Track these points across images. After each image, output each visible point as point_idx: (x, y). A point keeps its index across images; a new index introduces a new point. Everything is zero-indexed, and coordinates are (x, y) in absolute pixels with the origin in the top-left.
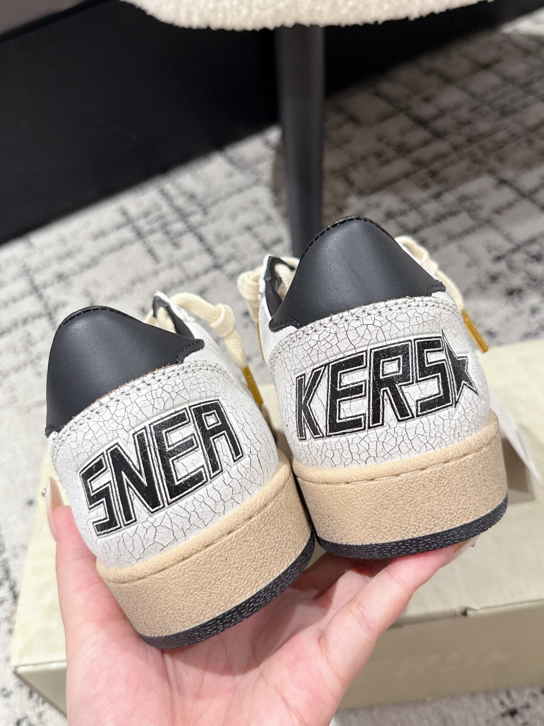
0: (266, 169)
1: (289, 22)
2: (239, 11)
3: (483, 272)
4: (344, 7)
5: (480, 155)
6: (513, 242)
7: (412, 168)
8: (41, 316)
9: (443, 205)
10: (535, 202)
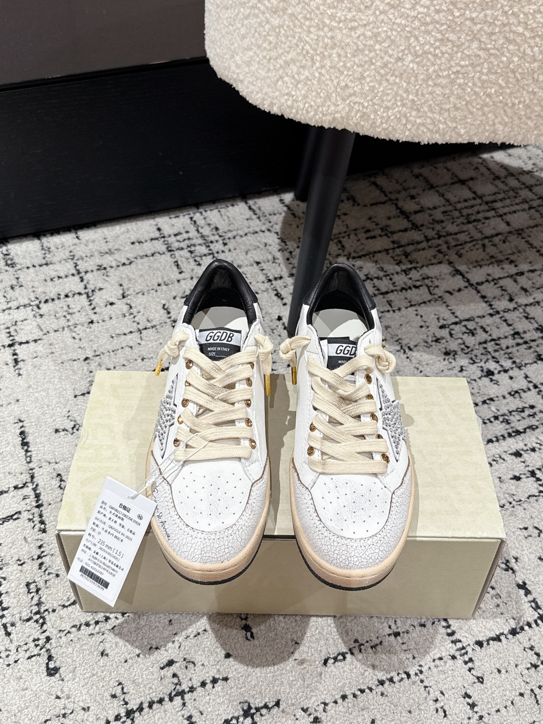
0: (278, 220)
1: (340, 128)
2: (308, 112)
3: (430, 334)
4: (379, 127)
5: (444, 248)
6: (456, 317)
7: (391, 246)
8: (80, 294)
9: (410, 279)
10: (478, 292)
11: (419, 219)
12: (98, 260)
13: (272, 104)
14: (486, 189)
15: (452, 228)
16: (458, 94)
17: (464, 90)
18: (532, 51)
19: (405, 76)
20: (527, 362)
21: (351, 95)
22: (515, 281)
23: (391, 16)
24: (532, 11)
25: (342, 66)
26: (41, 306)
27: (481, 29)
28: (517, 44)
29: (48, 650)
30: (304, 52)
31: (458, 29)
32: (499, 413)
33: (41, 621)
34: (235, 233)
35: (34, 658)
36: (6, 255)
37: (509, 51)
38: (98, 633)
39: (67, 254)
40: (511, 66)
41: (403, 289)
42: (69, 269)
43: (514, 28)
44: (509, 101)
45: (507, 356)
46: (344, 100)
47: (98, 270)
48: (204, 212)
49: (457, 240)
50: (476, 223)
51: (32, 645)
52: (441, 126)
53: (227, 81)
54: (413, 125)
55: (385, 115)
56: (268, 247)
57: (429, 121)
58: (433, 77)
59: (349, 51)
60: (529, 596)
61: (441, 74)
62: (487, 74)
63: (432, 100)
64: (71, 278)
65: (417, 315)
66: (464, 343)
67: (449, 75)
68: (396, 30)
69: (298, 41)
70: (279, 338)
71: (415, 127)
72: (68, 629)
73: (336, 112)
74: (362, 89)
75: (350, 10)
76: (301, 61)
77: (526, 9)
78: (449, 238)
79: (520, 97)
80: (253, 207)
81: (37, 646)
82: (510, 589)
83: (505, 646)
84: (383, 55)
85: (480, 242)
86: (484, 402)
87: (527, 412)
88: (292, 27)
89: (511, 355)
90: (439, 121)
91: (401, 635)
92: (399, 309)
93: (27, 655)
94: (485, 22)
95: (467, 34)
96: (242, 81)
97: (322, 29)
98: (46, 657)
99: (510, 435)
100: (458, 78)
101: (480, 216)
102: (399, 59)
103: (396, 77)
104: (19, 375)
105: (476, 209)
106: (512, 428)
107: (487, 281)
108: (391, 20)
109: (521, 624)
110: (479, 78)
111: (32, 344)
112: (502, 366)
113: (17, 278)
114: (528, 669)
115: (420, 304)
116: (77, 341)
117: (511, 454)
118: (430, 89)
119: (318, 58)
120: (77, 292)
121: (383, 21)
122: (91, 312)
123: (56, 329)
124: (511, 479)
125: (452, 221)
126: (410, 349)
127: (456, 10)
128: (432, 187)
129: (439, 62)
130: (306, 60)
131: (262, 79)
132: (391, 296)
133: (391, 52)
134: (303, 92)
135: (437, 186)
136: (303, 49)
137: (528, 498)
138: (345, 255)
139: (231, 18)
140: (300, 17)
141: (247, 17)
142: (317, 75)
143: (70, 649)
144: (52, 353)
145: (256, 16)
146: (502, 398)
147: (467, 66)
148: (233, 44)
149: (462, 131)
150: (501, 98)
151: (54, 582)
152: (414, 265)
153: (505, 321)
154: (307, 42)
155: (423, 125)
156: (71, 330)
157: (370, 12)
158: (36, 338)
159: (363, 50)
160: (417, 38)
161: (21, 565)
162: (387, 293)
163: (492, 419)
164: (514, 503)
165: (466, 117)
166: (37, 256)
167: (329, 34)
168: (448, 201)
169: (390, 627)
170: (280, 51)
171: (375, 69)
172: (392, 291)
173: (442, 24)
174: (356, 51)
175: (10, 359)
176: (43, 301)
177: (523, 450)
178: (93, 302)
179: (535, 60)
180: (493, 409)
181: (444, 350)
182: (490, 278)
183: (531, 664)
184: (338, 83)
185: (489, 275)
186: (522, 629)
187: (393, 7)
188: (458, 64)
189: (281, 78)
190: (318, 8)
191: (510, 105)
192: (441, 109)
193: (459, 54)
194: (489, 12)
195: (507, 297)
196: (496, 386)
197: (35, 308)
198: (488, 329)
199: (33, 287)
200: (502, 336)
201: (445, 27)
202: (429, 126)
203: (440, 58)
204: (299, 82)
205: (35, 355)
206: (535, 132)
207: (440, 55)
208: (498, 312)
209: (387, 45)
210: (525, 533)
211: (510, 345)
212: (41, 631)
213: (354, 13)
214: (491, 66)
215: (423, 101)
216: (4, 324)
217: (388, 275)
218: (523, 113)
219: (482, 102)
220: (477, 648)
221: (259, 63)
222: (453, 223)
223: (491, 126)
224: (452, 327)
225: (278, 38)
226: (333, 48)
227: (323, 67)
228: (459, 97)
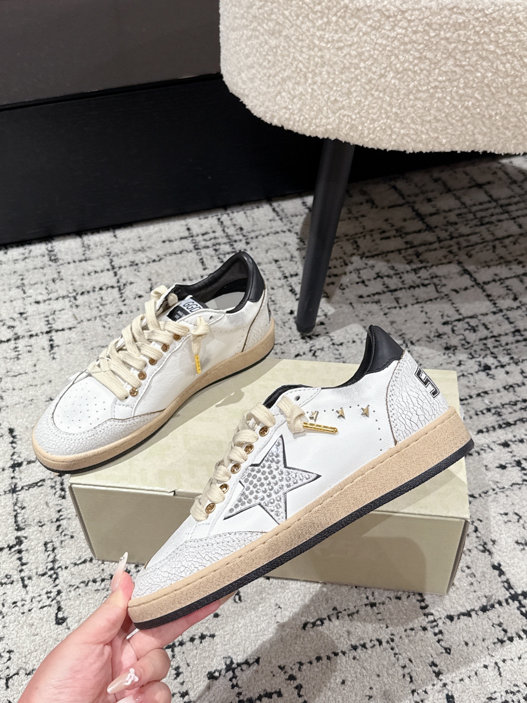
0: (299, 222)
1: (333, 138)
2: (303, 124)
3: (433, 329)
4: (367, 137)
5: (455, 249)
6: (460, 314)
7: (405, 246)
8: (112, 287)
9: (419, 277)
10: (484, 291)
11: (433, 221)
12: (131, 257)
13: (273, 117)
14: (501, 192)
15: (464, 230)
16: (437, 107)
17: (443, 103)
18: (504, 67)
19: (388, 90)
20: (524, 358)
21: (340, 109)
22: (522, 281)
23: (373, 37)
24: (501, 31)
25: (331, 82)
26: (77, 297)
27: (455, 48)
28: (490, 61)
29: (58, 602)
30: (298, 70)
31: (434, 48)
32: (492, 406)
33: (54, 576)
34: (257, 233)
35: (46, 608)
36: (51, 251)
37: (483, 67)
38: (103, 589)
39: (105, 251)
40: (486, 81)
41: (411, 287)
42: (105, 265)
43: (486, 46)
44: (486, 113)
45: (505, 352)
46: (334, 113)
47: (131, 265)
48: (231, 214)
49: (469, 241)
50: (488, 226)
51: (45, 597)
52: (424, 136)
53: (236, 95)
54: (398, 136)
55: (371, 126)
56: (287, 246)
57: (412, 132)
58: (414, 92)
59: (337, 69)
60: (502, 576)
61: (420, 89)
62: (464, 89)
63: (414, 112)
64: (106, 273)
65: (422, 311)
66: (465, 339)
67: (428, 90)
68: (378, 50)
69: (292, 60)
70: (289, 330)
71: (400, 137)
72: (77, 584)
73: (328, 124)
74: (350, 103)
75: (336, 31)
76: (296, 78)
77: (496, 29)
78: (461, 240)
79: (497, 109)
80: (277, 209)
81: (49, 598)
82: (485, 569)
83: (475, 621)
84: (367, 72)
85: (491, 244)
86: (479, 395)
87: (519, 405)
88: (287, 47)
89: (509, 351)
90: (422, 132)
91: (377, 605)
92: (406, 306)
93: (40, 606)
94: (459, 41)
95: (443, 53)
96: (247, 96)
97: (313, 50)
98: (56, 607)
99: (500, 427)
100: (436, 92)
101: (494, 219)
102: (382, 76)
103: (380, 92)
104: (54, 358)
105: (490, 212)
106: (503, 420)
107: (494, 281)
108: (373, 40)
109: (492, 602)
110: (457, 92)
111: (67, 331)
112: (499, 361)
113: (59, 272)
114: (494, 643)
115: (426, 302)
116: (107, 329)
117: (500, 444)
118: (411, 102)
119: (310, 75)
120: (110, 285)
121: (366, 42)
122: (121, 304)
123: (89, 318)
124: (497, 467)
125: (465, 223)
126: (412, 343)
127: (431, 31)
128: (449, 190)
129: (418, 78)
130: (300, 77)
131: (263, 95)
132: (399, 294)
133: (374, 69)
134: (298, 106)
135: (455, 190)
136: (297, 67)
137: (512, 486)
138: (359, 255)
139: (237, 39)
140: (293, 38)
141: (249, 38)
142: (310, 90)
143: (78, 602)
144: (84, 340)
145: (257, 37)
146: (496, 392)
147: (444, 81)
148: (239, 63)
149: (444, 141)
150: (478, 110)
151: (68, 543)
152: (424, 264)
153: (508, 319)
154: (300, 61)
155: (407, 135)
156: (102, 320)
157: (354, 34)
158: (71, 326)
159: (349, 68)
160: (397, 57)
161: (42, 526)
162: (395, 290)
163: (485, 411)
164: (497, 490)
165: (446, 128)
166: (78, 253)
167: (319, 54)
168: (463, 203)
169: (367, 598)
170: (278, 69)
171: (361, 85)
172: (401, 289)
173: (420, 44)
174: (343, 69)
175: (46, 344)
176: (80, 293)
177: (511, 441)
178: (124, 295)
179: (508, 76)
180: (487, 401)
181: (445, 345)
182: (497, 278)
183: (498, 639)
184: (329, 98)
185: (496, 275)
186: (493, 606)
187: (374, 28)
188: (436, 80)
189: (280, 93)
190: (308, 31)
191: (487, 116)
192: (423, 121)
193: (437, 71)
194: (462, 32)
195: (512, 297)
196: (492, 380)
197: (72, 299)
198: (489, 326)
199: (72, 280)
200: (503, 333)
201: (422, 46)
202: (412, 137)
203: (419, 75)
204: (295, 97)
205: (69, 341)
206: (513, 142)
207: (419, 71)
208: (501, 311)
209: (370, 63)
210: (505, 518)
211: (509, 342)
212: (54, 585)
213: (340, 35)
214: (467, 81)
215: (405, 114)
216: (44, 313)
217: (398, 274)
218: (500, 124)
219: (460, 115)
220: (448, 622)
221: (260, 80)
222: (466, 225)
223: (471, 136)
224: (455, 323)
225: (275, 58)
226: (322, 66)
227: (315, 83)
228: (439, 110)
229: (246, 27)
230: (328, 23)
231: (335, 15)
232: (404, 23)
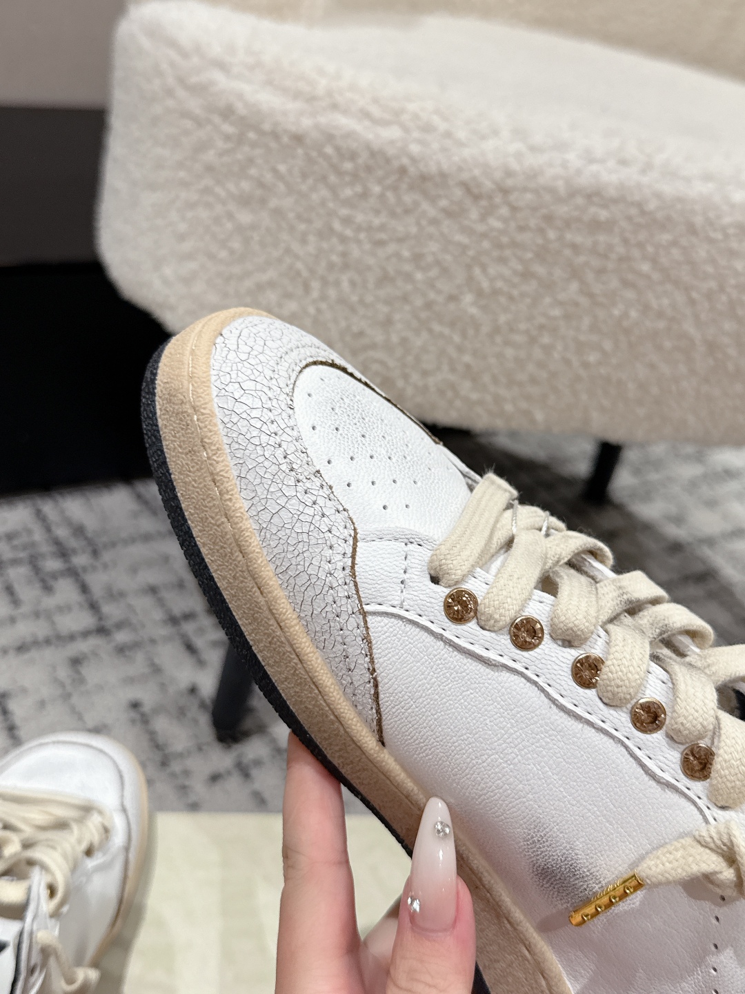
30: (293, 273)
57: (488, 398)
59: (370, 279)
94: (594, 253)
97: (328, 239)
100: (541, 335)
102: (452, 298)
108: (445, 236)
110: (575, 338)
118: (497, 349)
119: (316, 285)
121: (431, 236)
129: (514, 308)
140: (291, 215)
141: (191, 206)
142: (312, 310)
145: (210, 206)
154: (297, 257)
160: (484, 268)
167: (340, 248)
170: (249, 268)
171: (411, 311)
174: (382, 280)
187: (450, 215)
188: (543, 314)
190: (323, 205)
192: (511, 381)
193: (548, 299)
202: (488, 406)
203: (517, 303)
209: (434, 275)
213: (384, 219)
215: (483, 367)
225: (246, 247)
226: (343, 271)
227: (324, 299)
228: (541, 365)
229: (185, 184)
230: (365, 195)
231: (380, 181)
232: (504, 211)
